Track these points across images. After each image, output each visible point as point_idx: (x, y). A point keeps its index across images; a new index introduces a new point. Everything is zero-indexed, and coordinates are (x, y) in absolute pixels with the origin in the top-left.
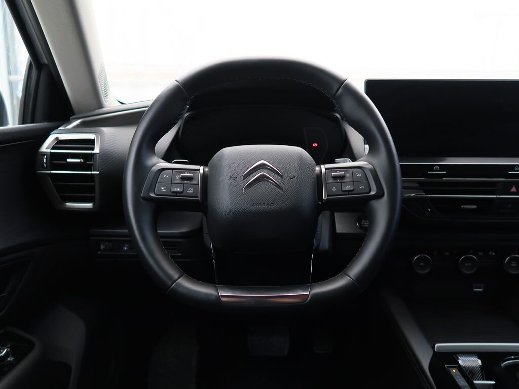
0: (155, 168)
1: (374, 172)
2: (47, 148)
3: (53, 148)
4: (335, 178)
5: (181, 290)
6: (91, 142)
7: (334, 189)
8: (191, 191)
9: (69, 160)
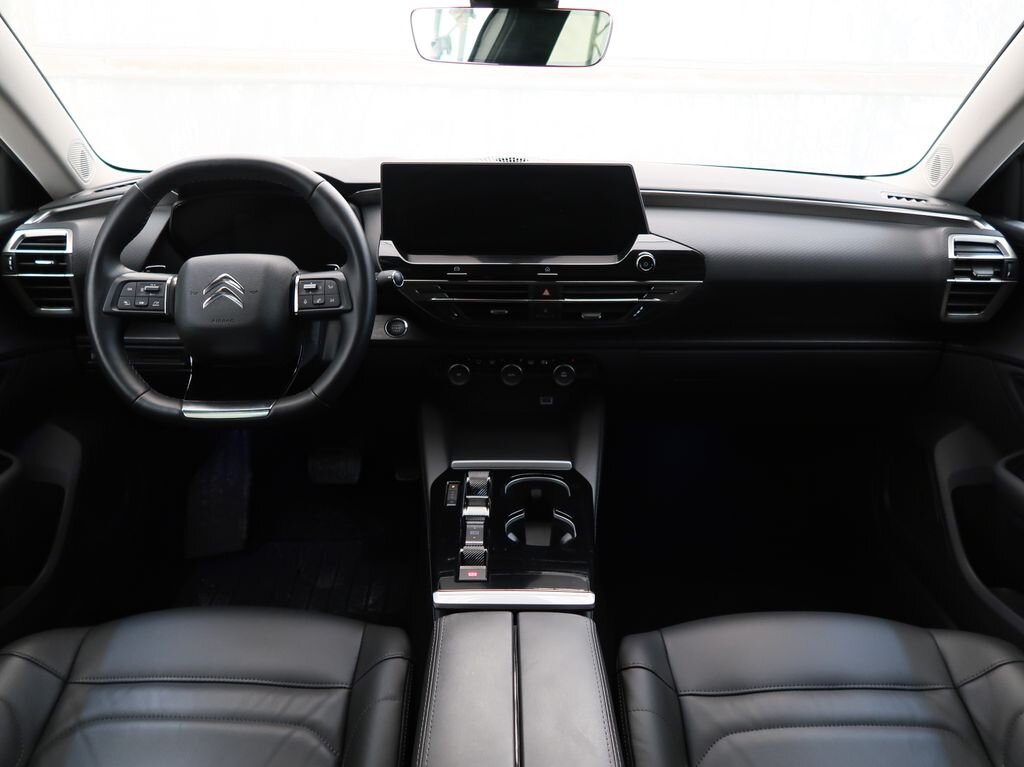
0: (119, 280)
1: (346, 285)
2: (12, 248)
3: (20, 248)
4: (307, 290)
5: (145, 404)
6: (63, 239)
7: (306, 302)
8: (156, 304)
9: (38, 262)
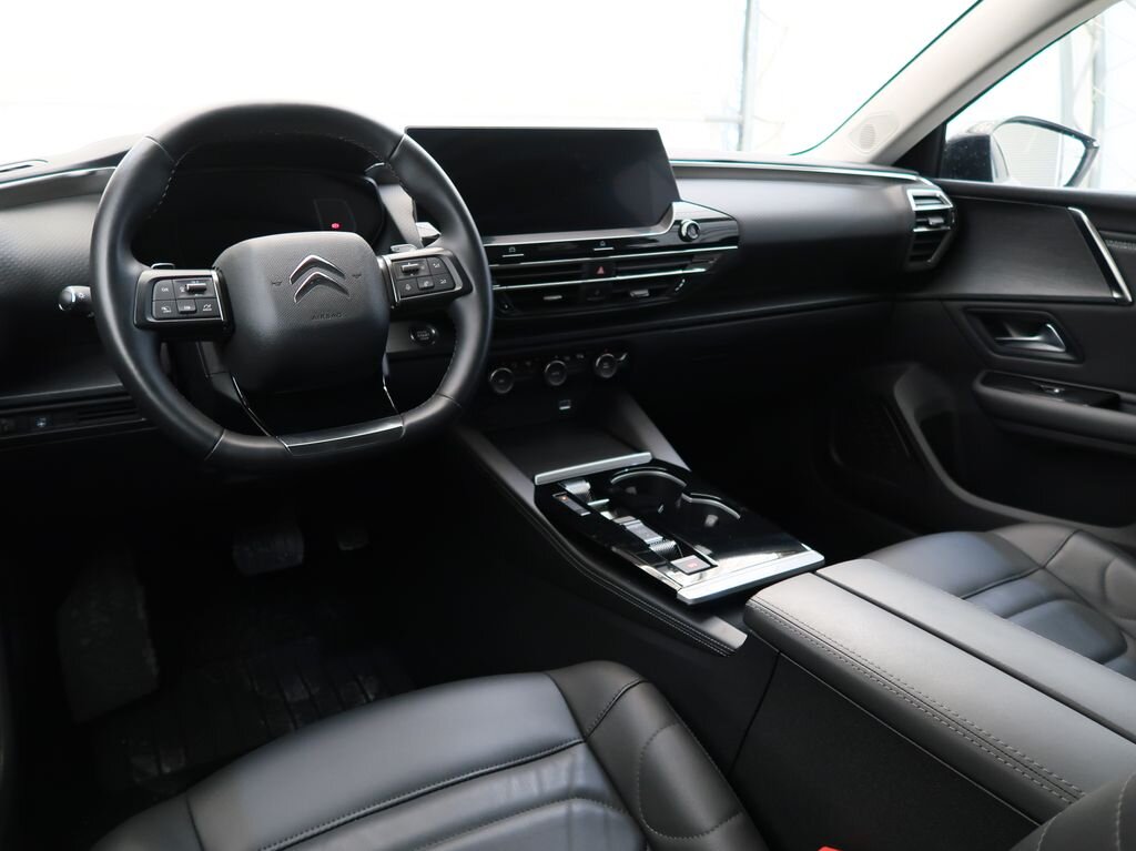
1: (455, 260)
4: (407, 272)
7: (408, 288)
8: (208, 308)
